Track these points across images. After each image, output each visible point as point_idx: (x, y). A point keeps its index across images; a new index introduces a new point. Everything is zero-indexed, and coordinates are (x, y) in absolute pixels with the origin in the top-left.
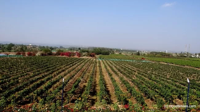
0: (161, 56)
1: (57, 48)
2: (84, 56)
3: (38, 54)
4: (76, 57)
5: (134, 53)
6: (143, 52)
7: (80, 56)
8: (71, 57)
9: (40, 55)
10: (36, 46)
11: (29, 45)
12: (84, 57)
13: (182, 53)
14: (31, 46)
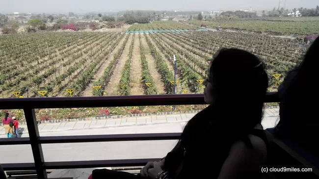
0: (236, 17)
1: (64, 15)
2: (101, 27)
3: (21, 29)
4: (88, 30)
5: (193, 17)
6: (212, 13)
7: (95, 29)
8: (79, 31)
9: (24, 30)
10: (25, 15)
11: (14, 14)
12: (101, 30)
13: (274, 10)
14: (17, 15)
